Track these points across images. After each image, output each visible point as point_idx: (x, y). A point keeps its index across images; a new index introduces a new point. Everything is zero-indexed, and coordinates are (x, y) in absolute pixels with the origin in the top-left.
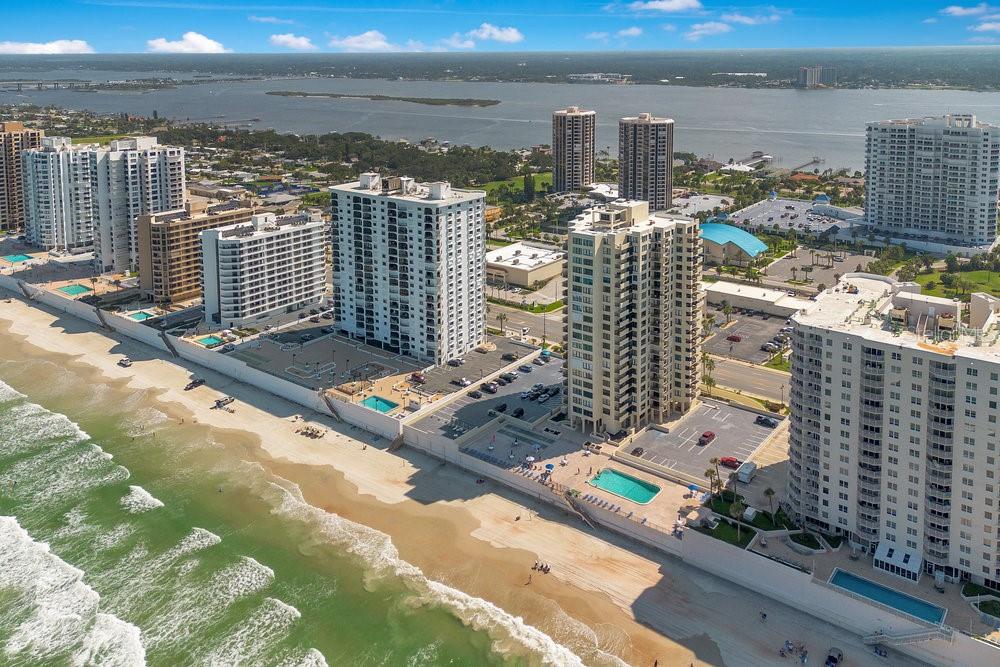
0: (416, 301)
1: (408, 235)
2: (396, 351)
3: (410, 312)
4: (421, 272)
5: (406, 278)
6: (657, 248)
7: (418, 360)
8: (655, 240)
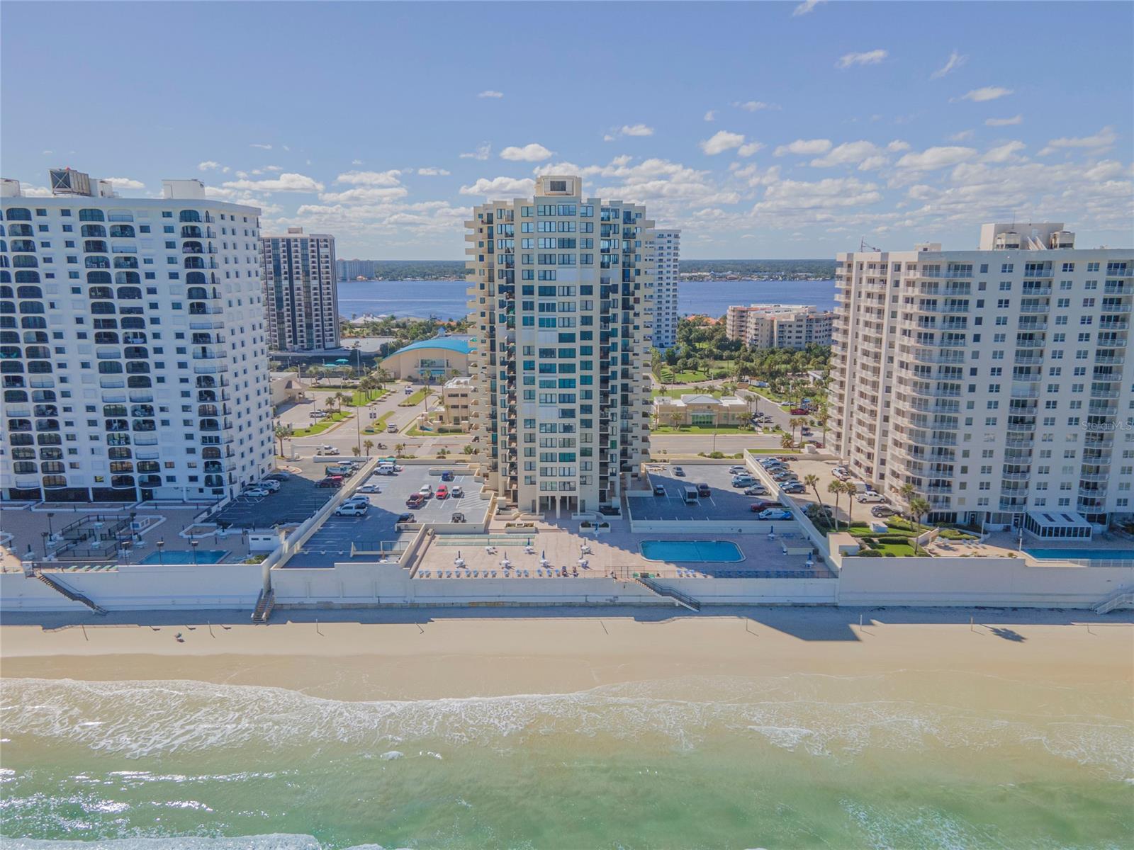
1: (142, 268)
2: (131, 496)
4: (180, 336)
5: (141, 352)
6: (626, 235)
7: (186, 501)
8: (624, 221)
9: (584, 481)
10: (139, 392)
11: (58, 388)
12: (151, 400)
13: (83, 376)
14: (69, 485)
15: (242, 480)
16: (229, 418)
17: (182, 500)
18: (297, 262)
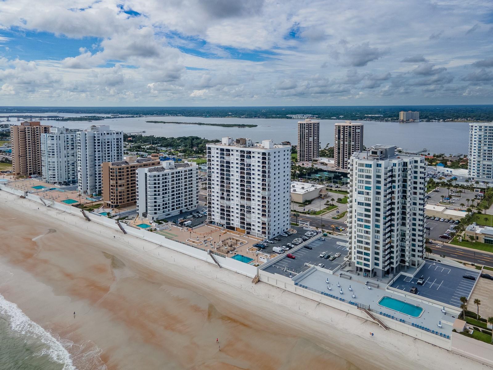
0: (255, 204)
1: (252, 168)
3: (252, 210)
6: (405, 170)
7: (256, 237)
8: (404, 166)
9: (377, 264)
10: (248, 202)
12: (251, 205)
13: (237, 195)
14: (231, 225)
15: (273, 234)
16: (270, 214)
17: (256, 236)
18: (347, 135)
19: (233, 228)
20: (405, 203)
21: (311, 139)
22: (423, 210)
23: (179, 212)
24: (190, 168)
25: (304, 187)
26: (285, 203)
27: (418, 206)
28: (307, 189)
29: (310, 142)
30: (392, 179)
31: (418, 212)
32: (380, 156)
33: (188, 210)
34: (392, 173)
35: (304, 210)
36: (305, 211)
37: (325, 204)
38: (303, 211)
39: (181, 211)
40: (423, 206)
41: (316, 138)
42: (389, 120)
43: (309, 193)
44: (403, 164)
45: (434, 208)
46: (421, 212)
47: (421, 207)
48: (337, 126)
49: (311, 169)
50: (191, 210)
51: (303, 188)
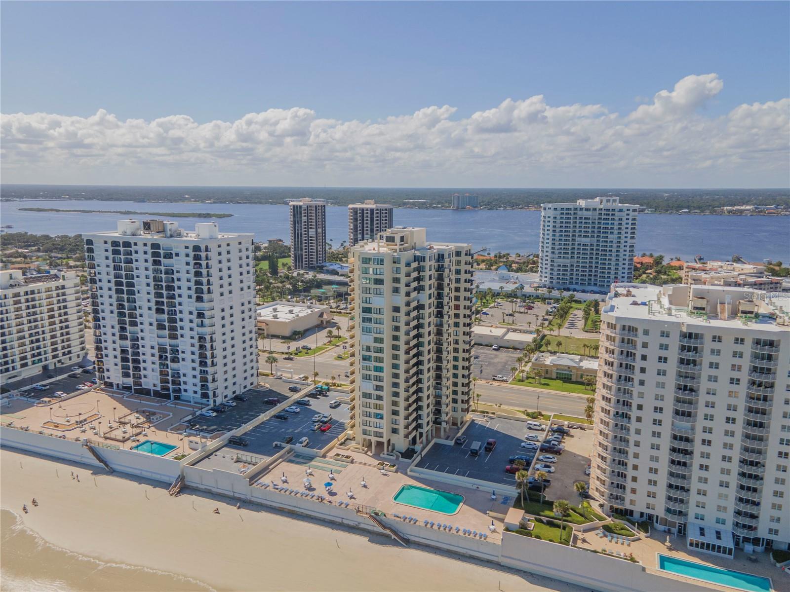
0: (186, 344)
1: (176, 276)
2: (168, 397)
3: (181, 356)
4: (191, 313)
5: (175, 321)
6: (440, 269)
7: (192, 404)
8: (438, 261)
9: (395, 431)
10: (173, 342)
11: (140, 335)
12: (178, 347)
13: (150, 330)
14: (143, 387)
15: (224, 395)
16: (215, 360)
17: (190, 402)
18: (367, 223)
19: (147, 392)
20: (441, 325)
21: (312, 232)
22: (469, 334)
23: (41, 369)
24: (61, 282)
25: (293, 311)
26: (247, 337)
27: (462, 329)
28: (297, 314)
29: (311, 237)
30: (419, 283)
31: (461, 338)
32: (400, 245)
33: (63, 364)
34: (419, 273)
35: (289, 348)
36: (290, 351)
37: (326, 337)
38: (286, 350)
39: (45, 368)
40: (469, 328)
41: (320, 230)
42: (439, 207)
43: (299, 319)
44: (436, 257)
45: (491, 331)
46: (467, 338)
47: (467, 329)
48: (352, 209)
49: (311, 281)
50: (68, 363)
51: (291, 312)
